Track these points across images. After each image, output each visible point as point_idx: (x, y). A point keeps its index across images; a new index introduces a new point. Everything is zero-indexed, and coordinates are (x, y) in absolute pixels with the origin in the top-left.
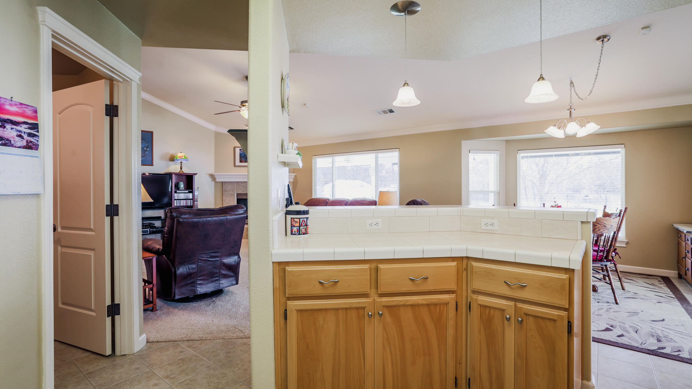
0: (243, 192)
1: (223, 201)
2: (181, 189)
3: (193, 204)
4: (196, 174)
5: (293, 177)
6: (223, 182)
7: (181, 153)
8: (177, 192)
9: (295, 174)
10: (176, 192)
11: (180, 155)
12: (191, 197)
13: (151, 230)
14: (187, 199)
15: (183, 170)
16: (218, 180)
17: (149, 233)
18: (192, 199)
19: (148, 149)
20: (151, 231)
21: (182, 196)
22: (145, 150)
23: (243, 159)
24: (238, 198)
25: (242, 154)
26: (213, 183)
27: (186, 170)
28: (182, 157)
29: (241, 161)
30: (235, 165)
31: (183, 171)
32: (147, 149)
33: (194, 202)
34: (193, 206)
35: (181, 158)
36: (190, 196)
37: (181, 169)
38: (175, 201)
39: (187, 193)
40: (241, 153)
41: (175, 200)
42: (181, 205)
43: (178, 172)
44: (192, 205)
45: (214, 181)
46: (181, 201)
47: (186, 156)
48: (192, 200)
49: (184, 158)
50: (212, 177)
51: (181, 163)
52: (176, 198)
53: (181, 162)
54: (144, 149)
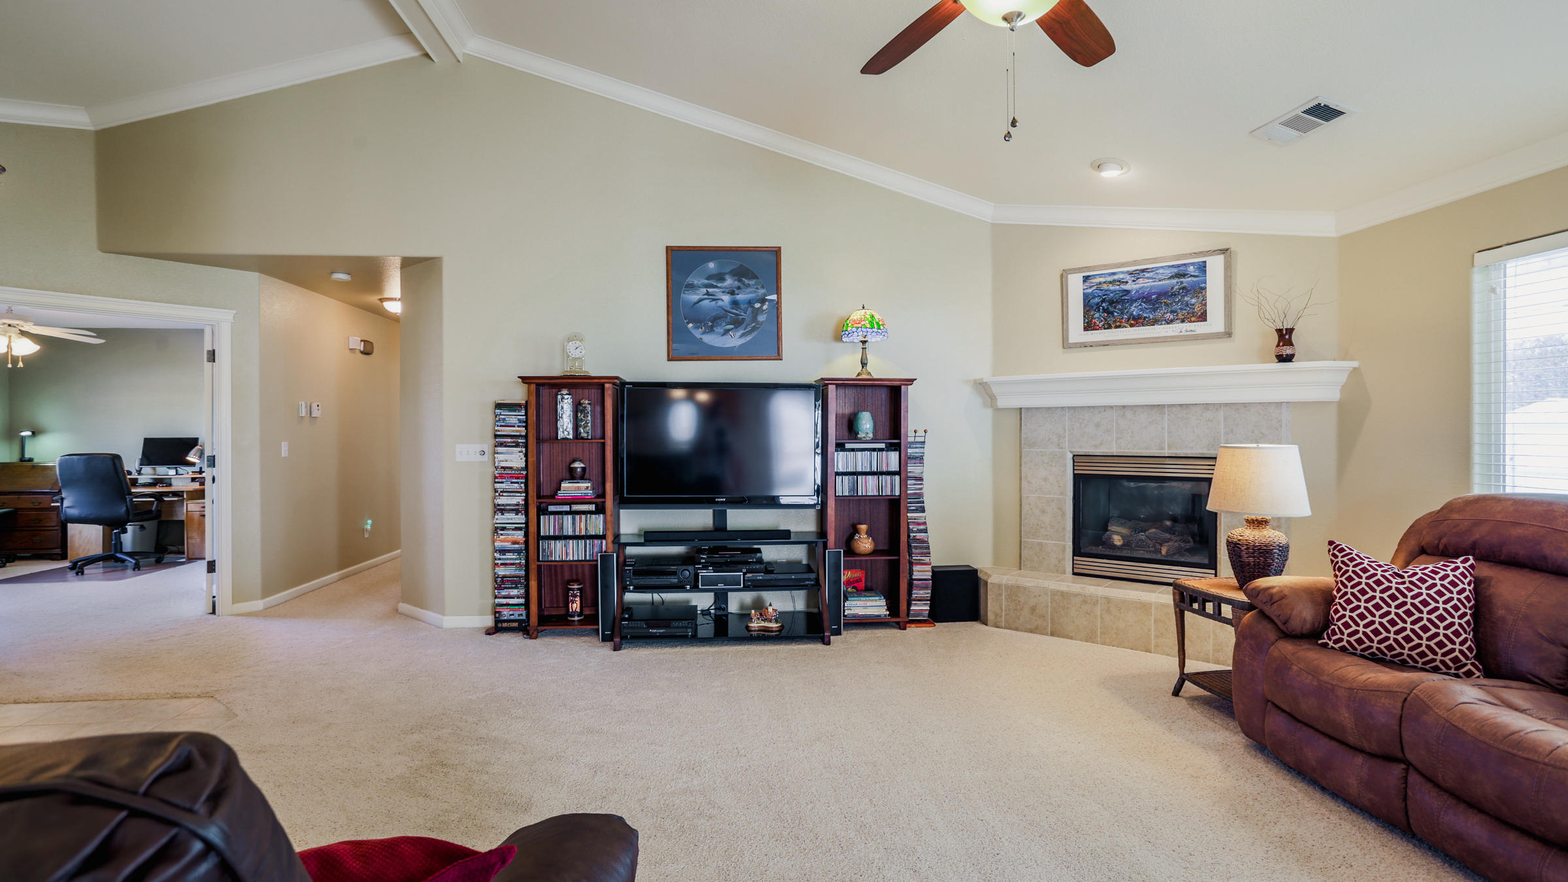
0: (1096, 447)
1: (1024, 483)
2: (861, 435)
3: (903, 488)
4: (911, 381)
5: (1343, 378)
6: (1021, 408)
7: (863, 307)
8: (848, 446)
9: (1355, 364)
10: (840, 447)
11: (857, 315)
12: (894, 467)
13: (749, 575)
14: (882, 473)
15: (869, 368)
16: (1002, 403)
17: (742, 586)
18: (898, 473)
19: (765, 307)
20: (749, 581)
21: (863, 461)
22: (758, 309)
23: (1097, 315)
24: (1076, 472)
25: (1094, 297)
26: (988, 413)
27: (881, 369)
28: (863, 323)
29: (1089, 326)
30: (1066, 345)
31: (869, 374)
32: (761, 307)
33: (903, 484)
34: (903, 495)
35: (860, 325)
36: (892, 460)
37: (863, 367)
38: (839, 479)
39: (881, 450)
40: (1090, 291)
41: (837, 474)
42: (860, 494)
43: (854, 376)
44: (897, 493)
45: (992, 406)
46: (859, 477)
47: (877, 316)
48: (897, 478)
49: (868, 326)
50: (982, 387)
51: (864, 342)
52: (841, 468)
53: (864, 339)
54: (753, 307)
